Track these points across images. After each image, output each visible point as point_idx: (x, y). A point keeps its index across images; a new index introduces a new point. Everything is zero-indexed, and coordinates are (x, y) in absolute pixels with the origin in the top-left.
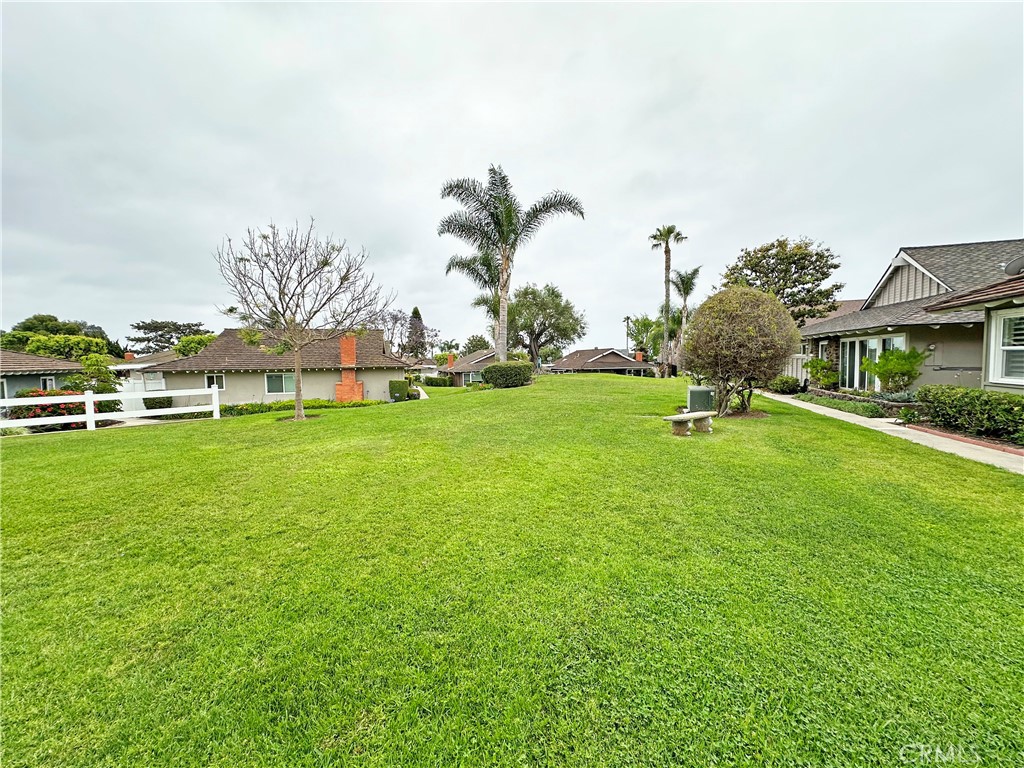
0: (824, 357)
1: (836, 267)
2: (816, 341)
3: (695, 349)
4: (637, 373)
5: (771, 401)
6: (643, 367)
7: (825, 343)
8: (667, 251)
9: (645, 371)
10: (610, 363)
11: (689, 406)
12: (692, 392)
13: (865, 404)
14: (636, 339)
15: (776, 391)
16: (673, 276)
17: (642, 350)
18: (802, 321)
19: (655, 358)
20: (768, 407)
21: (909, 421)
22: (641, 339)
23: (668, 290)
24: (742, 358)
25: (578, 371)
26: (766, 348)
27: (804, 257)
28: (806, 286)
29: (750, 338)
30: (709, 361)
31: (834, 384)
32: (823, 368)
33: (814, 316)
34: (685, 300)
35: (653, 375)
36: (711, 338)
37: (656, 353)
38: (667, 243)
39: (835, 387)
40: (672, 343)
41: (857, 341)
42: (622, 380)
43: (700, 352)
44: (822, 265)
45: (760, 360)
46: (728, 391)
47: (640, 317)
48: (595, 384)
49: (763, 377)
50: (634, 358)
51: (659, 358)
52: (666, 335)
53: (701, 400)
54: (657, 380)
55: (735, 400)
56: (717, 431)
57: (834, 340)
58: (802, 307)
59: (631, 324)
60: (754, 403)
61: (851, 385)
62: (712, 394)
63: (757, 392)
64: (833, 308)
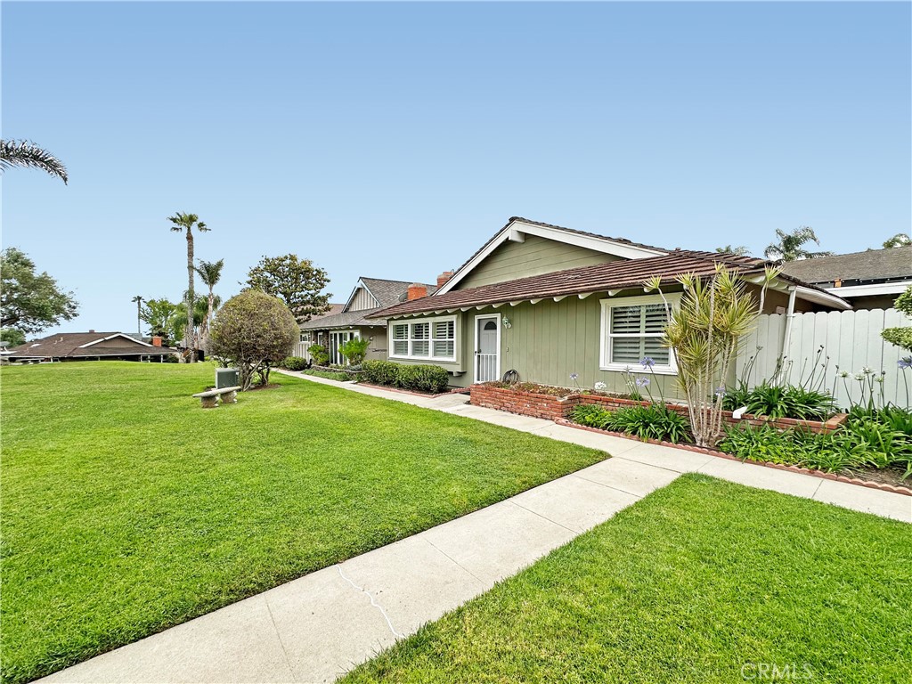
0: (320, 344)
1: (328, 281)
2: (316, 333)
3: (220, 339)
4: (156, 359)
5: (285, 376)
6: (163, 352)
7: (321, 334)
8: (190, 238)
9: (165, 357)
10: (118, 349)
11: (217, 386)
12: (219, 373)
13: (340, 374)
14: (152, 322)
15: (291, 369)
16: (197, 264)
17: (160, 334)
18: (309, 317)
19: (177, 342)
20: (282, 380)
21: (360, 381)
22: (159, 323)
23: (191, 276)
24: (259, 345)
25: (63, 359)
26: (276, 338)
27: (309, 271)
28: (310, 292)
29: (265, 331)
30: (233, 347)
31: (326, 361)
32: (320, 351)
33: (315, 314)
34: (211, 289)
35: (176, 361)
36: (234, 329)
37: (179, 337)
38: (189, 228)
39: (327, 363)
40: (198, 329)
41: (348, 333)
42: (138, 367)
43: (225, 340)
44: (320, 279)
45: (274, 347)
46: (250, 370)
47: (157, 299)
48: (101, 373)
49: (276, 358)
50: (151, 343)
51: (183, 343)
52: (191, 320)
53: (226, 379)
54: (182, 364)
55: (256, 377)
56: (240, 401)
57: (326, 332)
58: (309, 306)
59: (143, 305)
60: (272, 378)
61: (336, 362)
62: (237, 373)
63: (273, 370)
64: (328, 309)
